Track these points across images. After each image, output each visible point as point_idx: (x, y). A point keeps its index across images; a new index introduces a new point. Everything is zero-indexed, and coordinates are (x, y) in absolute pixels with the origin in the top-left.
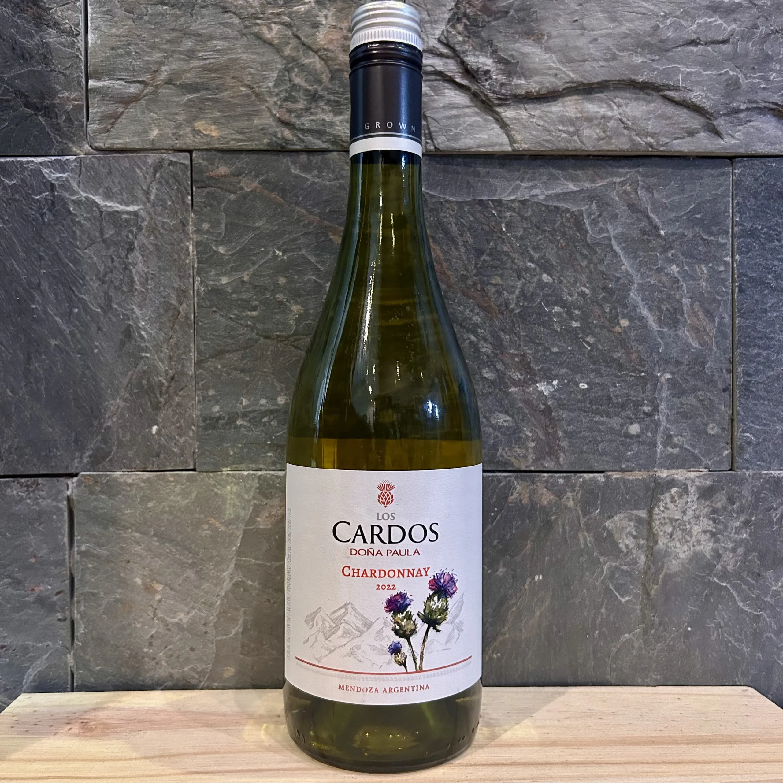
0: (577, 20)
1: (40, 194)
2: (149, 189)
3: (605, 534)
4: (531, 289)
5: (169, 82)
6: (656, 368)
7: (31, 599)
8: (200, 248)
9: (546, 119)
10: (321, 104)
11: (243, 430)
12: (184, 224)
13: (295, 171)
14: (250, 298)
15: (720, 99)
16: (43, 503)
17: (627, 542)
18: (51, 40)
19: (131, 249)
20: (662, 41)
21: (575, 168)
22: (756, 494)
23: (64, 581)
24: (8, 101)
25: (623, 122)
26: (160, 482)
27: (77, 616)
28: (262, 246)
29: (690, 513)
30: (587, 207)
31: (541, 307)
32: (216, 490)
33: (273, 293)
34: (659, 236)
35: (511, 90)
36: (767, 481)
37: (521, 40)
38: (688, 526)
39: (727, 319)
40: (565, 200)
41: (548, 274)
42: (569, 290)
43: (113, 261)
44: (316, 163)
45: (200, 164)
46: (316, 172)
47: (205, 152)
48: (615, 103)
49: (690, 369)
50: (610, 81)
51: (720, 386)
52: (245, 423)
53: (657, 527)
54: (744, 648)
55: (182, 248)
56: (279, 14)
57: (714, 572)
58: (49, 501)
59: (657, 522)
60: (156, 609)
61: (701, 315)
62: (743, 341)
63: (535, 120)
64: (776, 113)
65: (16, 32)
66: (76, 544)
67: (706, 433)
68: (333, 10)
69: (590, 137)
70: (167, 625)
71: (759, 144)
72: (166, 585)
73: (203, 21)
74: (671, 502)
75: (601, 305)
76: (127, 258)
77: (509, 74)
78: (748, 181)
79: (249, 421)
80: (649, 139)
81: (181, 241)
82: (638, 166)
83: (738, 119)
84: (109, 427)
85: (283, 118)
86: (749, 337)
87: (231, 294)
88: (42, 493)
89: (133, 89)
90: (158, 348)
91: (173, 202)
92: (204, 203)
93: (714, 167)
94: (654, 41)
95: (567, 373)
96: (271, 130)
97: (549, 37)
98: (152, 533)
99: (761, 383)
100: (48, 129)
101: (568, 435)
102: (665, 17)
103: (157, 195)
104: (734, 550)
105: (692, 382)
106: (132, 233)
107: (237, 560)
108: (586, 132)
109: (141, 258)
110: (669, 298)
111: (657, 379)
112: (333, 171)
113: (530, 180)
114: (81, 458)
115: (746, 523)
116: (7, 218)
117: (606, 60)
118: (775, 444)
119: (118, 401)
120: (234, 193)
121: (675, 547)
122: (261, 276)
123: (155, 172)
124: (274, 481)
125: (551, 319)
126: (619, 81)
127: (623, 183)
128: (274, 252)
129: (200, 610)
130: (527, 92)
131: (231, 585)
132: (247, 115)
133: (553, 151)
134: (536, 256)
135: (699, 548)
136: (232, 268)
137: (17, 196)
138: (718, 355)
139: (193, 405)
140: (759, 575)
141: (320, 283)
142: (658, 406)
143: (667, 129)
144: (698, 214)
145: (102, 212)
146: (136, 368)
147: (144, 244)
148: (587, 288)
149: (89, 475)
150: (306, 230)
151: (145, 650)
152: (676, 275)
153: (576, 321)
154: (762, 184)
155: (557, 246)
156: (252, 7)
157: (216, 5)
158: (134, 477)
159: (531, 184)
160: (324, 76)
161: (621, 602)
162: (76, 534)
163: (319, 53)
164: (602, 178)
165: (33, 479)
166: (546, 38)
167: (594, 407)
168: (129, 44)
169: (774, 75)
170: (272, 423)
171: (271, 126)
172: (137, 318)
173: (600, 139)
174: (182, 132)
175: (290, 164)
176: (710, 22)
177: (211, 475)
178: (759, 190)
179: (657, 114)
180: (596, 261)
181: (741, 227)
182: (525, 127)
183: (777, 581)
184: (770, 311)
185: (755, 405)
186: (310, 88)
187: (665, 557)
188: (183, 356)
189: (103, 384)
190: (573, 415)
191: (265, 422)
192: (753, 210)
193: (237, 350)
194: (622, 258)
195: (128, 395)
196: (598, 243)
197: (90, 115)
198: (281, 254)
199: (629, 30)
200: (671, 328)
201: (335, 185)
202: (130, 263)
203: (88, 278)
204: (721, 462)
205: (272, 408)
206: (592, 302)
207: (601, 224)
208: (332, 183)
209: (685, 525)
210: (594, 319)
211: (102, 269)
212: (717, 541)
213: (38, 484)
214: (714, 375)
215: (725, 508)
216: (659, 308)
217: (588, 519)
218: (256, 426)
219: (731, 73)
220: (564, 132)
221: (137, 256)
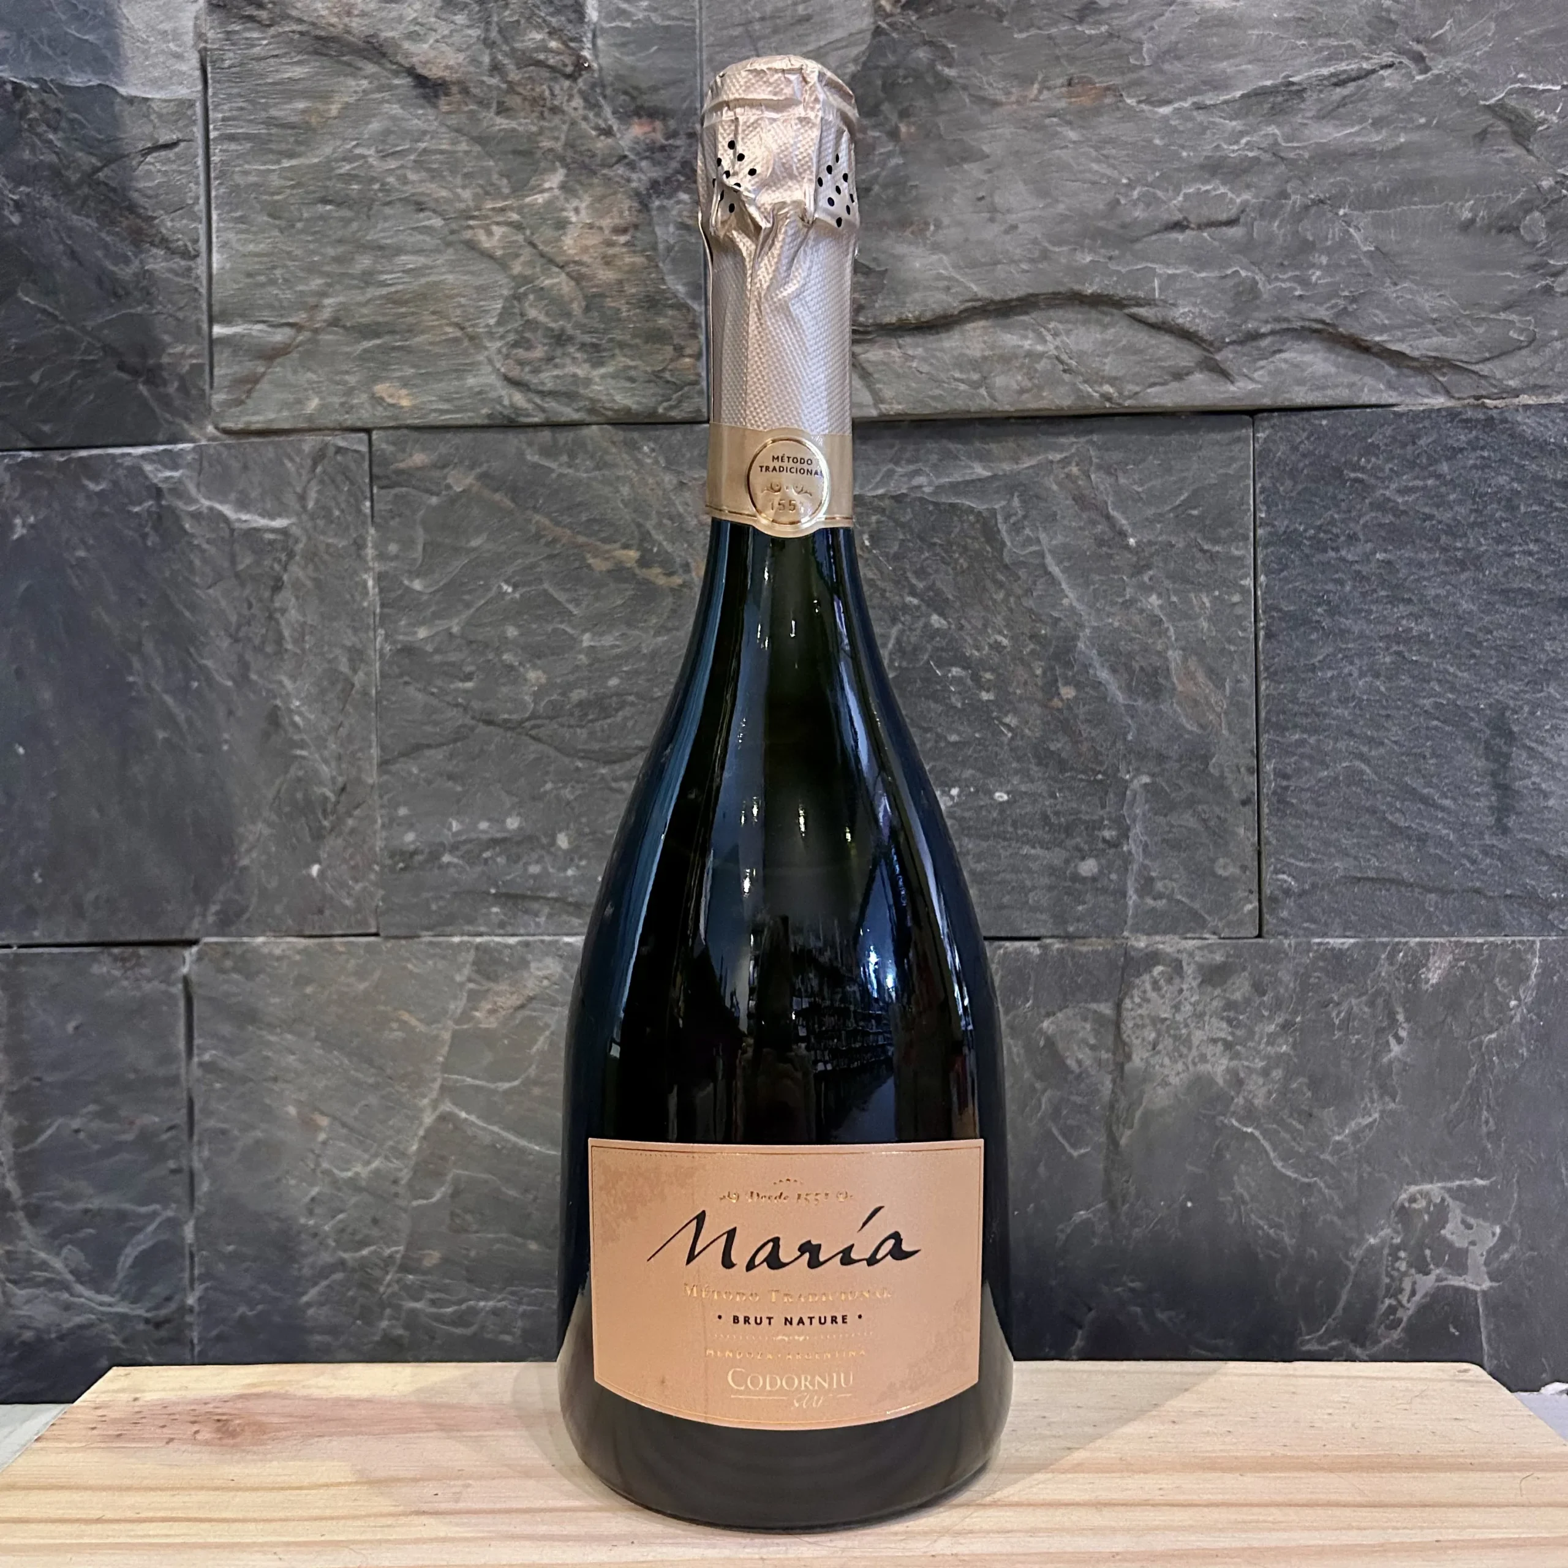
0: (982, 198)
1: (140, 504)
2: (305, 490)
3: (1042, 1043)
4: (913, 639)
5: (334, 322)
6: (1122, 767)
7: (129, 1137)
8: (383, 584)
9: (934, 361)
10: (572, 350)
11: (452, 871)
12: (359, 545)
13: (532, 457)
14: (463, 661)
15: (1223, 318)
16: (147, 987)
17: (1080, 1056)
18: (156, 267)
19: (277, 587)
20: (1124, 226)
21: (983, 438)
22: (1302, 977)
23: (179, 1109)
24: (93, 361)
25: (1062, 362)
26: (326, 955)
27: (197, 1165)
28: (480, 578)
29: (1187, 1008)
30: (1003, 503)
31: (929, 669)
32: (410, 966)
33: (498, 652)
34: (1127, 547)
35: (875, 317)
36: (1322, 956)
37: (892, 234)
38: (1184, 1031)
39: (1247, 682)
40: (965, 494)
41: (942, 614)
42: (975, 640)
43: (250, 606)
44: (566, 444)
45: (383, 450)
46: (564, 458)
47: (391, 432)
48: (1048, 330)
49: (1183, 767)
50: (1037, 295)
51: (1237, 795)
52: (455, 860)
53: (1129, 1032)
54: (1286, 1239)
55: (357, 583)
56: (503, 210)
57: (1232, 1109)
58: (156, 983)
59: (1130, 1024)
60: (319, 1156)
61: (1201, 677)
62: (1274, 719)
63: (914, 365)
64: (1325, 335)
65: (106, 256)
66: (196, 1051)
67: (1214, 875)
68: (587, 200)
69: (1007, 388)
70: (335, 1182)
71: (1297, 388)
72: (334, 1118)
73: (386, 225)
74: (1154, 989)
75: (1029, 666)
76: (272, 600)
77: (872, 292)
78: (1281, 451)
79: (462, 857)
80: (1107, 388)
81: (355, 572)
82: (1091, 432)
83: (1258, 348)
84: (245, 869)
85: (511, 375)
86: (1284, 713)
87: (432, 654)
88: (146, 971)
89: (280, 336)
90: (321, 743)
91: (342, 511)
92: (391, 511)
93: (1223, 429)
94: (1110, 226)
95: (973, 776)
96: (493, 395)
97: (938, 226)
98: (313, 1034)
99: (1308, 790)
100: (154, 404)
101: (980, 878)
102: (1130, 186)
103: (317, 501)
104: (1265, 1073)
105: (1188, 789)
106: (280, 561)
107: (444, 1079)
108: (999, 381)
109: (293, 600)
110: (1145, 649)
111: (1126, 785)
112: (592, 457)
113: (910, 462)
114: (204, 916)
115: (1286, 1027)
116: (91, 542)
117: (1032, 261)
118: (1331, 892)
119: (260, 826)
120: (438, 494)
121: (1162, 1066)
122: (480, 626)
123: (315, 465)
124: (500, 952)
125: (946, 689)
126: (1054, 293)
127: (1065, 462)
128: (500, 587)
129: (386, 1158)
130: (900, 320)
131: (434, 1117)
132: (456, 371)
133: (945, 413)
134: (920, 585)
135: (1203, 1068)
136: (433, 613)
137: (107, 509)
138: (1232, 743)
139: (375, 833)
140: (1311, 1115)
141: (571, 637)
142: (1128, 829)
143: (1137, 369)
144: (1195, 508)
145: (232, 530)
146: (286, 772)
147: (298, 579)
148: (1005, 636)
149: (216, 943)
150: (548, 551)
151: (302, 1221)
152: (1157, 612)
153: (988, 691)
154: (1304, 456)
155: (954, 569)
156: (461, 201)
157: (405, 201)
158: (284, 946)
159: (912, 467)
160: (575, 305)
161: (1071, 1157)
162: (196, 1035)
163: (568, 269)
164: (1030, 454)
165: (130, 950)
166: (932, 228)
167: (1020, 832)
168: (274, 268)
169: (1318, 273)
170: (499, 859)
171: (492, 387)
172: (288, 694)
173: (1022, 391)
174: (355, 401)
175: (524, 446)
176: (1207, 191)
177: (403, 942)
178: (1301, 465)
179: (1121, 344)
180: (1020, 592)
181: (1269, 529)
182: (898, 376)
183: (1342, 1124)
184: (1321, 669)
185: (1297, 827)
186: (553, 325)
187: (1144, 1080)
188: (359, 755)
189: (236, 800)
190: (985, 844)
191: (486, 860)
192: (1290, 498)
193: (441, 745)
194: (1064, 586)
195: (274, 817)
196: (1023, 563)
197: (216, 380)
198: (510, 590)
199: (1070, 210)
200: (1148, 700)
201: (595, 479)
202: (276, 610)
203: (212, 633)
204: (1240, 923)
205: (499, 835)
206: (1013, 659)
207: (1027, 531)
208: (593, 474)
209: (1178, 1028)
210: (1018, 687)
211: (234, 619)
212: (1236, 1056)
213: (139, 957)
214: (1222, 777)
215: (1247, 1001)
216: (1128, 668)
217: (1014, 1018)
218: (472, 864)
219: (1243, 273)
220: (962, 381)
221: (286, 598)
